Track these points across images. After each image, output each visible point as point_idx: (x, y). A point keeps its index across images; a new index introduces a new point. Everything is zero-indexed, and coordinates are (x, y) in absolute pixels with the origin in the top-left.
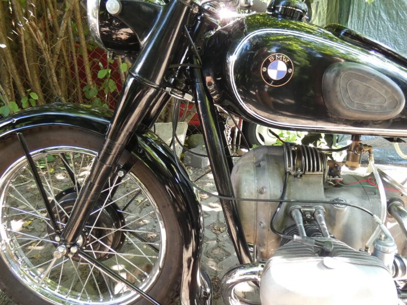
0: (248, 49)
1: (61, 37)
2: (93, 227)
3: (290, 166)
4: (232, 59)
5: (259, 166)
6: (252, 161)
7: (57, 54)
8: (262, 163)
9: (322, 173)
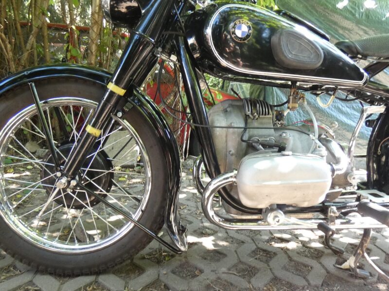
0: (217, 24)
1: (28, 50)
2: (88, 169)
3: (248, 111)
4: (209, 31)
5: (227, 111)
6: (220, 109)
7: (22, 65)
8: (228, 109)
9: (272, 116)
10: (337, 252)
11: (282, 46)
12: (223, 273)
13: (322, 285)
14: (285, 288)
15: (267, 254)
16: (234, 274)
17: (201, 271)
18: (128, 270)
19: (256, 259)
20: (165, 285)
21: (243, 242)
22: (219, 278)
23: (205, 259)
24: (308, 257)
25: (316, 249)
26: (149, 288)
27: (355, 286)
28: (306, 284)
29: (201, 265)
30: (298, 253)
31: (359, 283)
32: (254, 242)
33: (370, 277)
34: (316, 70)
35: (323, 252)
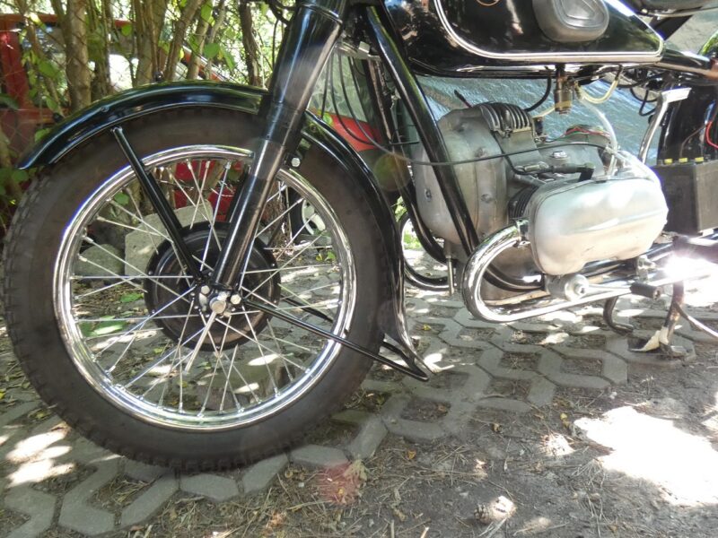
5: (462, 130)
8: (464, 126)
9: (530, 128)
10: (623, 332)
11: (554, 6)
12: (481, 399)
13: (628, 380)
14: (581, 397)
15: (525, 358)
16: (497, 397)
17: (447, 405)
18: (329, 433)
19: (515, 368)
20: (405, 439)
21: (478, 350)
22: (480, 408)
23: (439, 387)
24: (586, 348)
25: (590, 335)
26: (383, 449)
27: (673, 371)
28: (608, 383)
29: (440, 396)
30: (569, 346)
31: (677, 365)
32: (495, 346)
33: (687, 354)
34: (598, 42)
35: (602, 336)
